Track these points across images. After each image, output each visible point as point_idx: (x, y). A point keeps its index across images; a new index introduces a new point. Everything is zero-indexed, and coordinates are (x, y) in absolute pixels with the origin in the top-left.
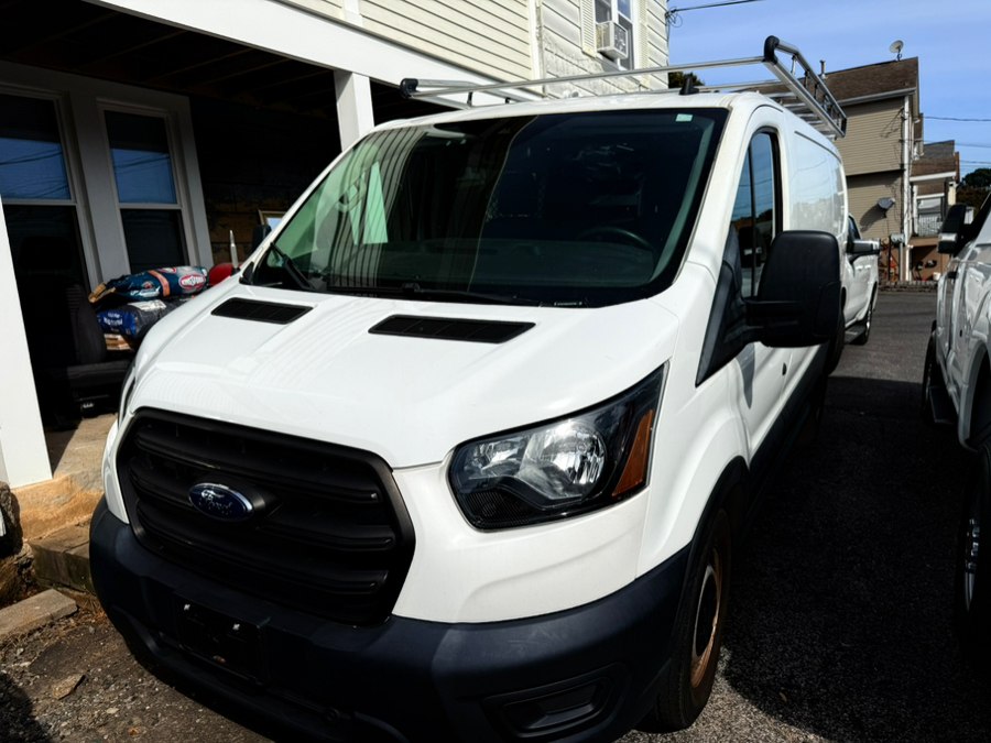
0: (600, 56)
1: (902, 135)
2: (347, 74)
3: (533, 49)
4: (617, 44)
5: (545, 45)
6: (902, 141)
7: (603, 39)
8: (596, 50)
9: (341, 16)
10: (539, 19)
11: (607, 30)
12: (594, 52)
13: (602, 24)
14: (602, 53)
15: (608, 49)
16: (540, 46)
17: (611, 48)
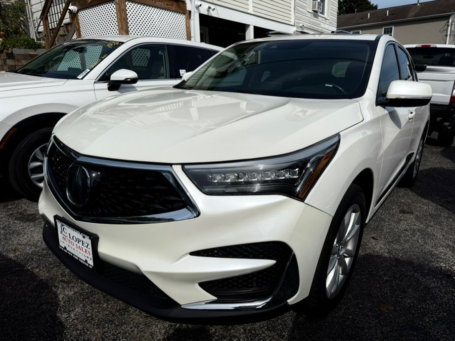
0: (313, 12)
1: (447, 32)
2: (248, 26)
3: (292, 13)
4: (318, 8)
5: (296, 11)
6: (447, 35)
7: (314, 6)
8: (311, 10)
9: (249, 12)
10: (295, 4)
11: (316, 3)
12: (311, 11)
13: (314, 2)
14: (314, 11)
15: (315, 10)
16: (294, 11)
17: (316, 9)
